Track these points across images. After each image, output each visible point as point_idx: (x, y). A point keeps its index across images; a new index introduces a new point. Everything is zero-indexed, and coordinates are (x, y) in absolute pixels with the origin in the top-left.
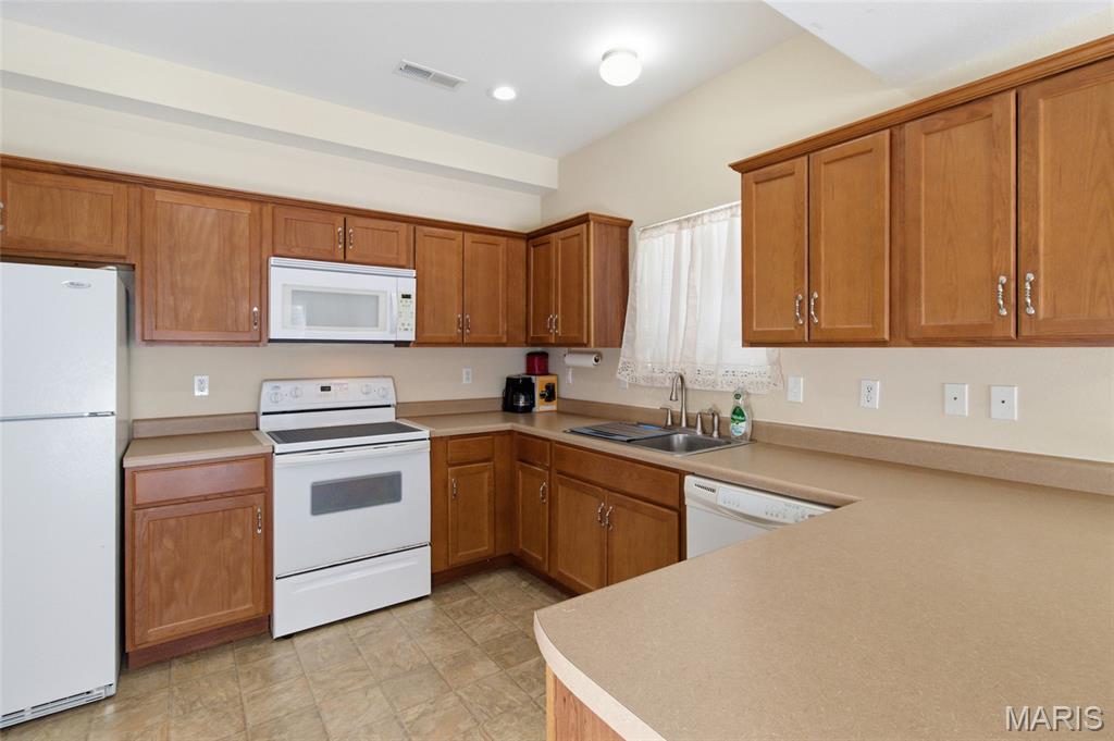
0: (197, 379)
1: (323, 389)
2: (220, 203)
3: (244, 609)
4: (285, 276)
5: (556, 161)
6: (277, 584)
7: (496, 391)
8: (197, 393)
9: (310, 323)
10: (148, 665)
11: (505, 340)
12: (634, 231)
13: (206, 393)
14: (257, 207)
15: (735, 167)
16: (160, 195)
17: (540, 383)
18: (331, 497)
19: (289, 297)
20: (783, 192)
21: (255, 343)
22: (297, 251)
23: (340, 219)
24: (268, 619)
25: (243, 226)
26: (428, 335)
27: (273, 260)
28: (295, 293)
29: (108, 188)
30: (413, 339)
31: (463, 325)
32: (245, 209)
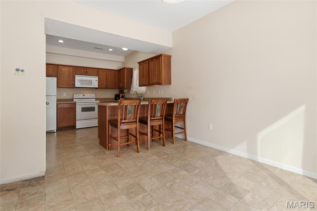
0: (64, 93)
1: (83, 95)
2: (68, 67)
3: (72, 124)
4: (78, 78)
5: (124, 57)
6: (77, 121)
7: (113, 97)
8: (64, 95)
9: (81, 84)
10: (60, 131)
11: (114, 88)
12: (133, 70)
13: (65, 95)
14: (73, 68)
15: (138, 63)
16: (60, 67)
17: (121, 95)
18: (84, 110)
19: (78, 81)
20: (146, 66)
21: (73, 88)
22: (79, 74)
23: (86, 69)
24: (75, 126)
25: (71, 70)
26: (100, 87)
27: (76, 75)
28: (79, 80)
29: (53, 66)
30: (97, 87)
31: (106, 85)
32: (72, 68)
